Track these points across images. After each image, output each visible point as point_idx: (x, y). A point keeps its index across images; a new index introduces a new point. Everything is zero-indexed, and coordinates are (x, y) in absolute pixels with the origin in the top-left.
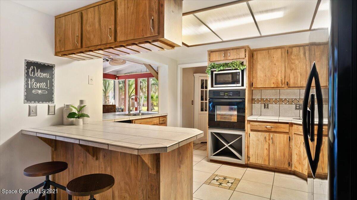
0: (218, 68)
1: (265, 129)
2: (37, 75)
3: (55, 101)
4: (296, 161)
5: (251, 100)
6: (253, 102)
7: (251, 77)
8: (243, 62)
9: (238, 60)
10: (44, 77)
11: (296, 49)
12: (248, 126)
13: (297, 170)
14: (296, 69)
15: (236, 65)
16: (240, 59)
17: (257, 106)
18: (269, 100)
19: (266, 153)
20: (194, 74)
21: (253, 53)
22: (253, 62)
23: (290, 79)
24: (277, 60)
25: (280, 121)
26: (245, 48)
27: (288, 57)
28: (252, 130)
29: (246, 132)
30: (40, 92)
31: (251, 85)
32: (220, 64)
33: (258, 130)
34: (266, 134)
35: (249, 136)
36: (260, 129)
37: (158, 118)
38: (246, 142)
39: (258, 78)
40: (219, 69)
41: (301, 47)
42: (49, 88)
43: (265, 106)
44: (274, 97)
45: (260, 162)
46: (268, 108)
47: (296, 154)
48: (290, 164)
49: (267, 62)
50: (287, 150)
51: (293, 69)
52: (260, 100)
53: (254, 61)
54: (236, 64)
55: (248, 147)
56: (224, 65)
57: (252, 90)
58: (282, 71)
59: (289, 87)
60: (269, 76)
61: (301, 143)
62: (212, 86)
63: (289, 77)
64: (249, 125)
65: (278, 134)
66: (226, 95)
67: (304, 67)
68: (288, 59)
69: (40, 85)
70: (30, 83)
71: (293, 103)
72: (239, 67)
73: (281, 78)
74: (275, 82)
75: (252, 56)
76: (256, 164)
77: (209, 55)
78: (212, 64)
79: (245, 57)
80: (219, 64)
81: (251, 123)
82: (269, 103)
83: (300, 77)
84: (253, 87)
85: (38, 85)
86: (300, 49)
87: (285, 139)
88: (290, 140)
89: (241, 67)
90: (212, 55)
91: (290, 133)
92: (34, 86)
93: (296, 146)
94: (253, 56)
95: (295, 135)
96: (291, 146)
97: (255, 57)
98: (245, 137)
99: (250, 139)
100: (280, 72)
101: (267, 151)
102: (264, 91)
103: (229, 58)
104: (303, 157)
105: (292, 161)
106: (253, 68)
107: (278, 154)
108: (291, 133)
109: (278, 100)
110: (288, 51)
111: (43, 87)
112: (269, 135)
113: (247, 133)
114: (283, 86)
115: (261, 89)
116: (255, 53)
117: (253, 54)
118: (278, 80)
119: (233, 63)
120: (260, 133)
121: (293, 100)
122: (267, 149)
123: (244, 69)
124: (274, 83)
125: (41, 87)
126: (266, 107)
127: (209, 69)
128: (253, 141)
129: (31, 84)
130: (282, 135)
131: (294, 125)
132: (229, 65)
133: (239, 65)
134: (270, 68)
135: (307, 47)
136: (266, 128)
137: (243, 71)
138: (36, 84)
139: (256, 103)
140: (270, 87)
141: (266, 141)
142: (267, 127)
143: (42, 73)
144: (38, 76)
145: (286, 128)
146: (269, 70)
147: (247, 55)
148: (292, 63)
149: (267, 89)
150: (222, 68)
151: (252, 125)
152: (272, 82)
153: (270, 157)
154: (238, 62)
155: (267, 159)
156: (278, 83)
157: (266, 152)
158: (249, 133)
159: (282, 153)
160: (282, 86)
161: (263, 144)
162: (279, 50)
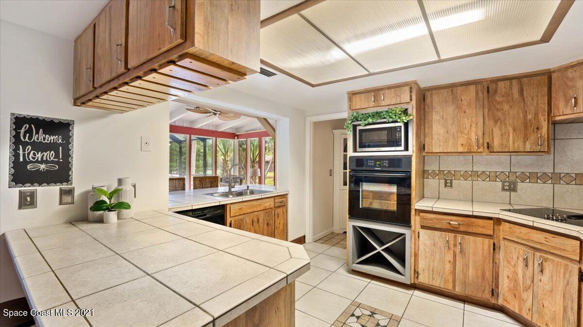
0: (365, 120)
1: (448, 227)
2: (38, 139)
3: (74, 181)
4: (507, 289)
5: (421, 172)
6: (425, 176)
7: (422, 134)
8: (406, 110)
9: (397, 106)
10: (52, 141)
11: (504, 83)
12: (415, 220)
13: (508, 306)
14: (505, 119)
15: (395, 115)
16: (400, 105)
17: (432, 183)
18: (453, 172)
19: (449, 269)
20: (334, 131)
21: (424, 93)
22: (424, 109)
23: (493, 138)
24: (469, 104)
25: (475, 214)
26: (411, 86)
27: (488, 98)
28: (423, 227)
29: (412, 230)
30: (43, 167)
31: (422, 148)
32: (368, 113)
33: (435, 226)
34: (448, 235)
35: (419, 237)
36: (438, 226)
37: (272, 199)
38: (413, 246)
39: (434, 136)
40: (366, 122)
41: (513, 80)
42: (61, 160)
43: (446, 183)
44: (462, 169)
45: (437, 283)
46: (451, 186)
47: (508, 277)
48: (494, 293)
49: (450, 110)
50: (489, 266)
51: (499, 119)
52: (437, 172)
53: (427, 107)
54: (394, 112)
55: (416, 256)
56: (373, 116)
57: (424, 156)
58: (477, 124)
59: (491, 152)
60: (453, 133)
61: (518, 259)
62: (355, 150)
63: (492, 134)
64: (418, 218)
65: (471, 237)
66: (377, 166)
67: (521, 115)
68: (489, 102)
69: (44, 154)
70: (21, 152)
71: (498, 180)
72: (399, 118)
73: (477, 135)
74: (464, 142)
75: (422, 98)
76: (430, 285)
77: (350, 100)
78: (355, 114)
79: (411, 100)
80: (366, 114)
81: (421, 214)
82: (453, 177)
83: (513, 133)
84: (426, 151)
85: (39, 155)
86: (511, 84)
87: (486, 247)
88: (494, 249)
89: (404, 118)
90: (354, 99)
91: (495, 236)
92: (30, 157)
93: (508, 262)
94: (424, 100)
95: (506, 243)
96: (497, 261)
97: (428, 100)
98: (411, 238)
99: (420, 243)
100: (474, 125)
101: (451, 264)
102: (444, 158)
103: (383, 103)
104: (521, 285)
105: (498, 288)
106: (425, 119)
107: (471, 272)
108: (498, 237)
109: (470, 173)
110: (488, 87)
111: (50, 159)
112: (455, 237)
113: (414, 232)
114: (481, 150)
115: (439, 154)
116: (428, 94)
117: (424, 96)
118: (471, 139)
119: (390, 111)
120: (437, 233)
121: (498, 174)
122: (450, 262)
123: (408, 121)
124: (462, 145)
125: (45, 159)
126: (448, 184)
127: (350, 122)
128: (425, 246)
129: (24, 155)
130: (479, 240)
131: (503, 223)
132: (382, 114)
133: (401, 114)
134: (456, 118)
135: (525, 79)
136: (448, 225)
137: (406, 125)
138: (34, 154)
139: (430, 177)
140: (456, 151)
141: (449, 248)
142: (451, 222)
143: (47, 136)
144: (40, 140)
145: (487, 227)
146: (454, 122)
147: (414, 97)
148: (498, 110)
149: (451, 154)
150: (370, 120)
151: (423, 219)
152: (460, 143)
153: (455, 276)
154: (398, 110)
155: (451, 280)
156: (470, 145)
157: (448, 267)
158: (419, 232)
159: (480, 273)
160: (479, 151)
161: (443, 252)
162: (472, 88)
